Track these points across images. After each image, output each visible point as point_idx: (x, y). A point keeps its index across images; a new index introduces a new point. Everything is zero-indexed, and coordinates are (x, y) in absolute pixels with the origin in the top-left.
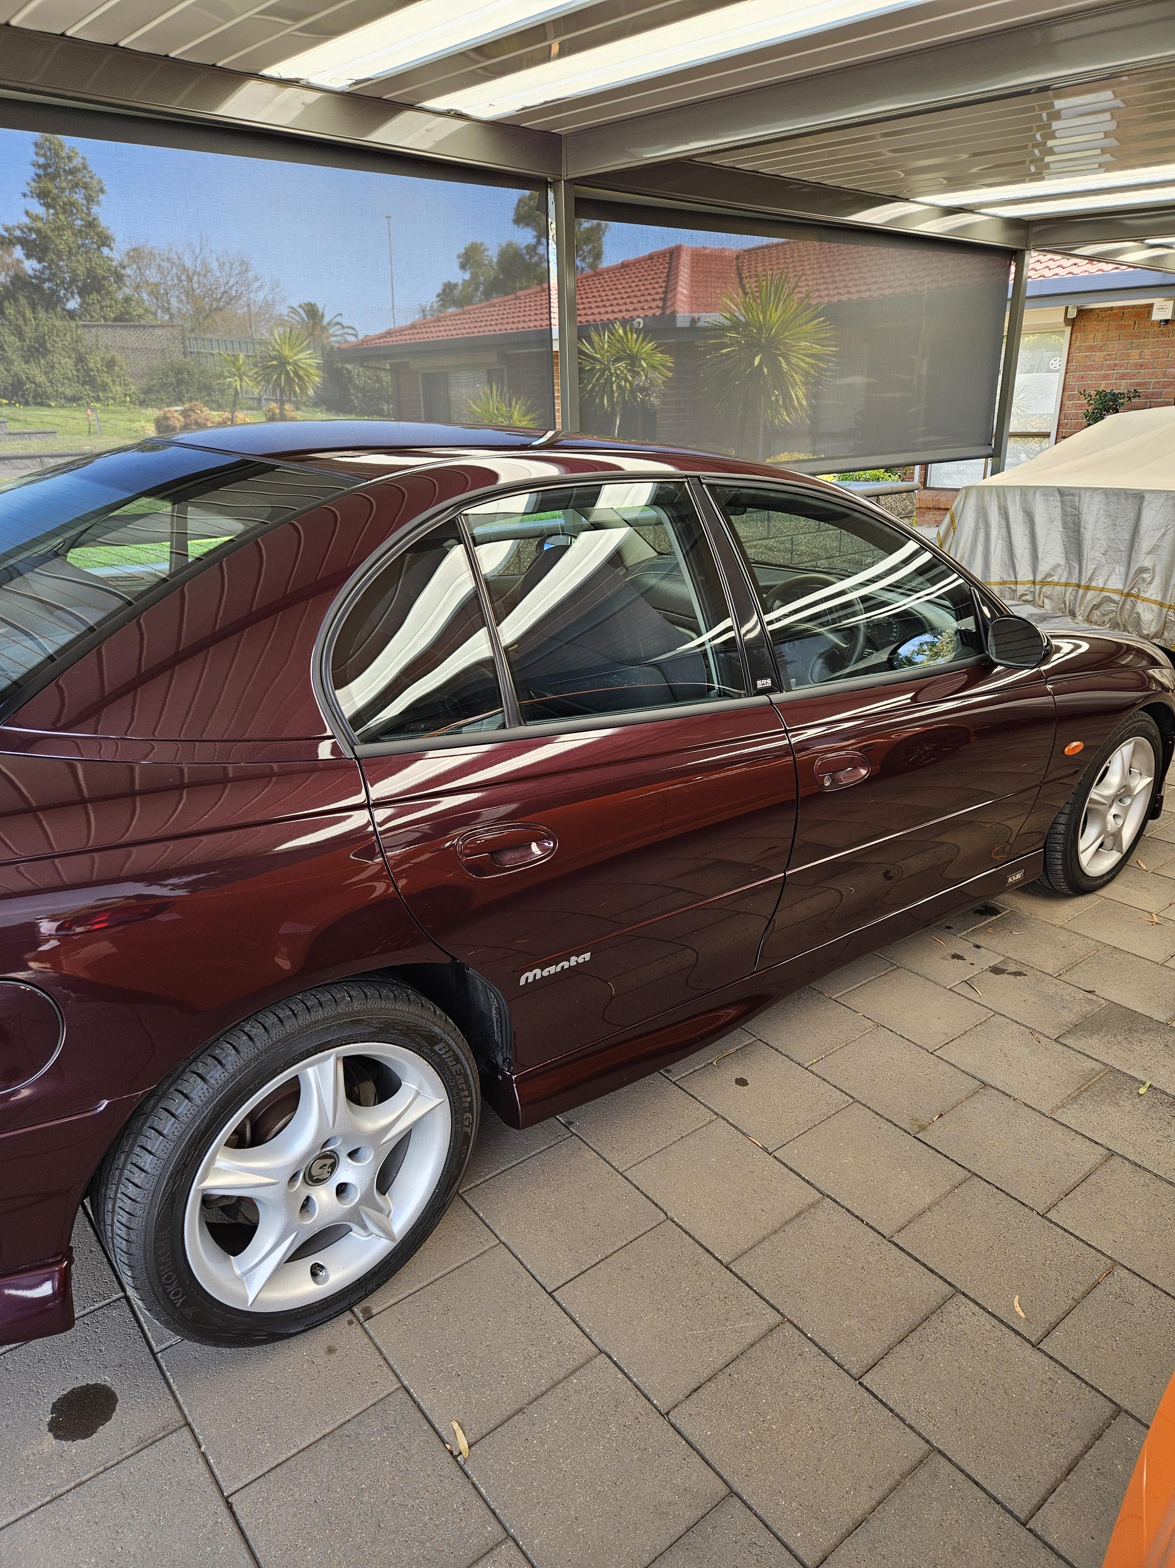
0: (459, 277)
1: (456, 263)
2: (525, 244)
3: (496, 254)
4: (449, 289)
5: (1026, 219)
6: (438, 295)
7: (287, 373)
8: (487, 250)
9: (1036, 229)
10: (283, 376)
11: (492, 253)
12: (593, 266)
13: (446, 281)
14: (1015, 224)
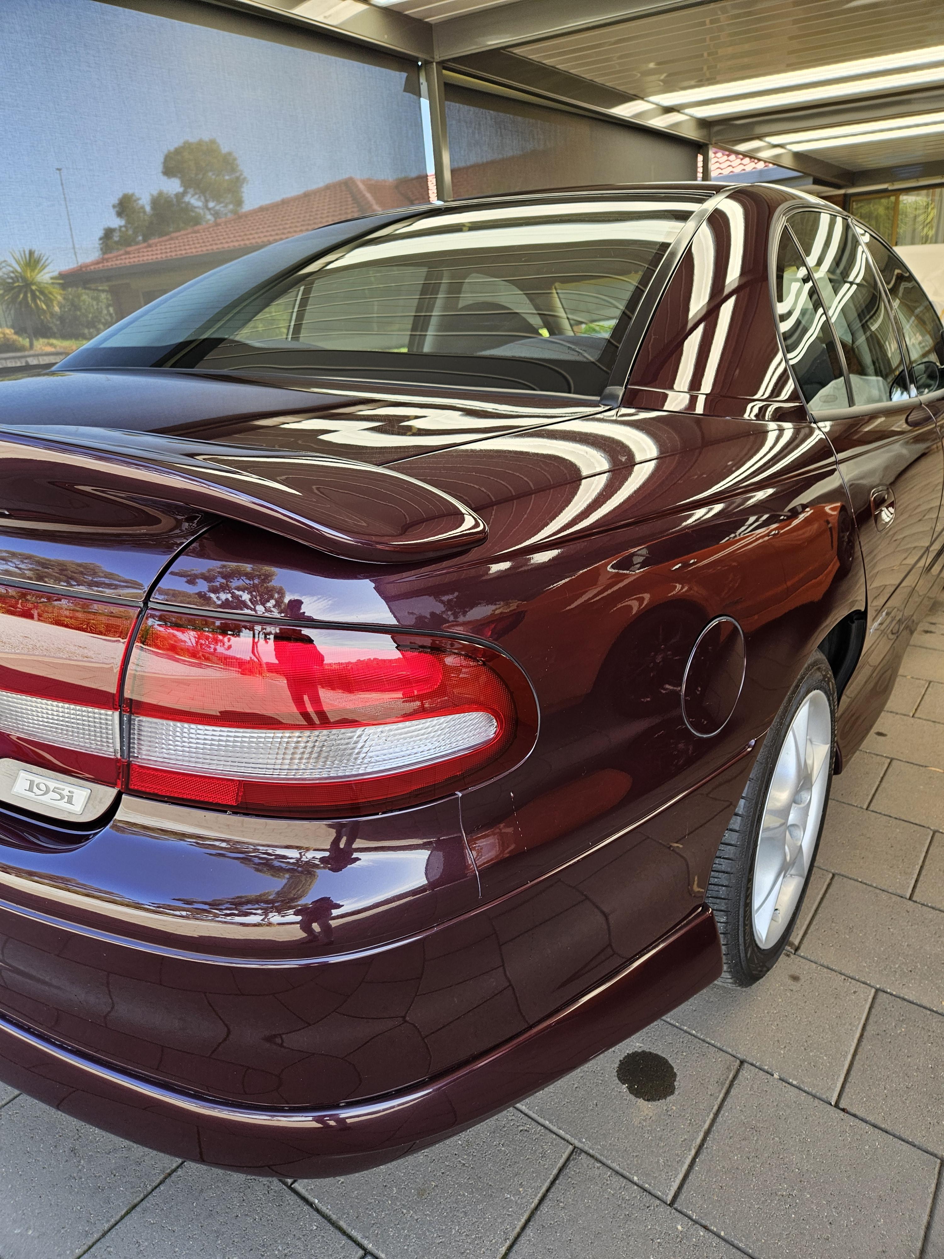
0: (116, 222)
1: (113, 212)
2: (174, 193)
3: (149, 203)
4: (108, 233)
5: (709, 120)
6: (100, 239)
7: (33, 293)
8: (139, 199)
9: (716, 128)
10: (29, 295)
11: (145, 201)
12: (235, 212)
13: (106, 226)
14: (704, 124)
